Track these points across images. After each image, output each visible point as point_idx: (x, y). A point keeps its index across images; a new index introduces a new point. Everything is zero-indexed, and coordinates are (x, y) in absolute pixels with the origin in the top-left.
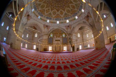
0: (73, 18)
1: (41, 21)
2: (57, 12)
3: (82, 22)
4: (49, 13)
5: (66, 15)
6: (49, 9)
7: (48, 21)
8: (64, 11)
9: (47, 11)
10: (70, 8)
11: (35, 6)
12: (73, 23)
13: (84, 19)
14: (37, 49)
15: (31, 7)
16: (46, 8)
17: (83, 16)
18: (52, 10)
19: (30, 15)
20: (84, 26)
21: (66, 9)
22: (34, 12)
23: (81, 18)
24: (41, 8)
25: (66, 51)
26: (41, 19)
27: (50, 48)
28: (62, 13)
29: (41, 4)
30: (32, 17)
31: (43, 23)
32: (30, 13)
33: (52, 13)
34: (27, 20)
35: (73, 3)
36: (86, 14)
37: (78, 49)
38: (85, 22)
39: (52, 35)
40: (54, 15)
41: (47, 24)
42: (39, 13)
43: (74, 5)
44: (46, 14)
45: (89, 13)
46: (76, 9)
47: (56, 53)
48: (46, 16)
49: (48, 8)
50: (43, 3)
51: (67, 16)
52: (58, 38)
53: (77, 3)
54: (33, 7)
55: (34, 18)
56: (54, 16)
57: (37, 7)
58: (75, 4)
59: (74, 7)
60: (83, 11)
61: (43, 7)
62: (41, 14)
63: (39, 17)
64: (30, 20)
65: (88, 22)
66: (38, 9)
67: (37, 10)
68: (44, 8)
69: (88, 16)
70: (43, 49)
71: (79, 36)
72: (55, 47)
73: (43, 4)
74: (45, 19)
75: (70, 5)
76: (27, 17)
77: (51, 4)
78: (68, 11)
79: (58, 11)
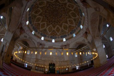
58: (74, 19)
68: (39, 22)
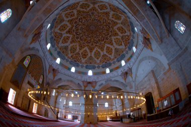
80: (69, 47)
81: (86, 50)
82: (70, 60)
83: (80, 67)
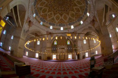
0: (78, 23)
1: (44, 28)
2: (60, 17)
3: (88, 27)
4: (52, 18)
5: (70, 20)
6: (51, 14)
7: (51, 27)
8: (68, 15)
9: (50, 16)
10: (74, 11)
11: (36, 10)
12: (78, 29)
13: (90, 24)
14: (40, 58)
15: (33, 12)
16: (48, 12)
17: (89, 20)
18: (55, 14)
19: (32, 21)
20: (90, 32)
21: (70, 13)
22: (35, 17)
23: (87, 23)
24: (43, 13)
25: (71, 59)
26: (43, 25)
27: (54, 57)
28: (65, 18)
29: (43, 8)
30: (34, 23)
31: (46, 30)
32: (31, 19)
33: (55, 18)
34: (28, 26)
35: (77, 6)
36: (92, 18)
37: (84, 57)
38: (91, 27)
39: (56, 43)
40: (57, 20)
41: (50, 31)
42: (41, 19)
43: (79, 7)
44: (48, 19)
45: (94, 17)
46: (81, 13)
47: (61, 61)
48: (49, 22)
49: (51, 12)
50: (45, 6)
51: (71, 22)
52: (62, 45)
53: (82, 5)
54: (34, 12)
55: (36, 24)
56: (57, 22)
57: (38, 11)
59: (78, 11)
60: (88, 14)
61: (44, 11)
62: (43, 19)
63: (41, 23)
64: (31, 26)
65: (94, 27)
66: (40, 13)
67: (39, 15)
69: (93, 21)
70: (46, 58)
71: (85, 42)
72: (60, 55)
73: (44, 8)
74: (48, 25)
75: (74, 8)
76: (28, 23)
77: (53, 8)
78: (73, 15)
79: (61, 15)
80: (70, 17)
81: (76, 8)
82: (77, 20)
83: (83, 17)
